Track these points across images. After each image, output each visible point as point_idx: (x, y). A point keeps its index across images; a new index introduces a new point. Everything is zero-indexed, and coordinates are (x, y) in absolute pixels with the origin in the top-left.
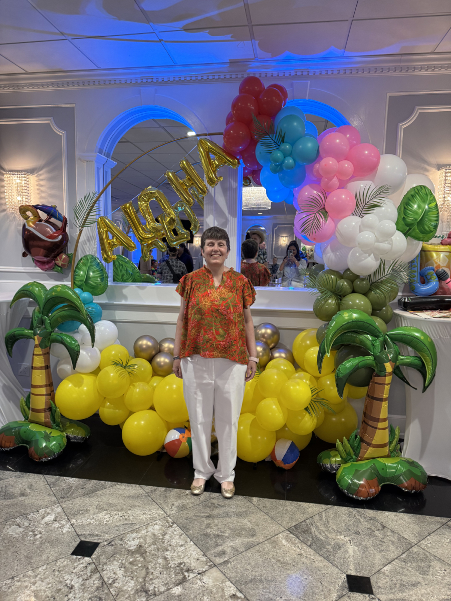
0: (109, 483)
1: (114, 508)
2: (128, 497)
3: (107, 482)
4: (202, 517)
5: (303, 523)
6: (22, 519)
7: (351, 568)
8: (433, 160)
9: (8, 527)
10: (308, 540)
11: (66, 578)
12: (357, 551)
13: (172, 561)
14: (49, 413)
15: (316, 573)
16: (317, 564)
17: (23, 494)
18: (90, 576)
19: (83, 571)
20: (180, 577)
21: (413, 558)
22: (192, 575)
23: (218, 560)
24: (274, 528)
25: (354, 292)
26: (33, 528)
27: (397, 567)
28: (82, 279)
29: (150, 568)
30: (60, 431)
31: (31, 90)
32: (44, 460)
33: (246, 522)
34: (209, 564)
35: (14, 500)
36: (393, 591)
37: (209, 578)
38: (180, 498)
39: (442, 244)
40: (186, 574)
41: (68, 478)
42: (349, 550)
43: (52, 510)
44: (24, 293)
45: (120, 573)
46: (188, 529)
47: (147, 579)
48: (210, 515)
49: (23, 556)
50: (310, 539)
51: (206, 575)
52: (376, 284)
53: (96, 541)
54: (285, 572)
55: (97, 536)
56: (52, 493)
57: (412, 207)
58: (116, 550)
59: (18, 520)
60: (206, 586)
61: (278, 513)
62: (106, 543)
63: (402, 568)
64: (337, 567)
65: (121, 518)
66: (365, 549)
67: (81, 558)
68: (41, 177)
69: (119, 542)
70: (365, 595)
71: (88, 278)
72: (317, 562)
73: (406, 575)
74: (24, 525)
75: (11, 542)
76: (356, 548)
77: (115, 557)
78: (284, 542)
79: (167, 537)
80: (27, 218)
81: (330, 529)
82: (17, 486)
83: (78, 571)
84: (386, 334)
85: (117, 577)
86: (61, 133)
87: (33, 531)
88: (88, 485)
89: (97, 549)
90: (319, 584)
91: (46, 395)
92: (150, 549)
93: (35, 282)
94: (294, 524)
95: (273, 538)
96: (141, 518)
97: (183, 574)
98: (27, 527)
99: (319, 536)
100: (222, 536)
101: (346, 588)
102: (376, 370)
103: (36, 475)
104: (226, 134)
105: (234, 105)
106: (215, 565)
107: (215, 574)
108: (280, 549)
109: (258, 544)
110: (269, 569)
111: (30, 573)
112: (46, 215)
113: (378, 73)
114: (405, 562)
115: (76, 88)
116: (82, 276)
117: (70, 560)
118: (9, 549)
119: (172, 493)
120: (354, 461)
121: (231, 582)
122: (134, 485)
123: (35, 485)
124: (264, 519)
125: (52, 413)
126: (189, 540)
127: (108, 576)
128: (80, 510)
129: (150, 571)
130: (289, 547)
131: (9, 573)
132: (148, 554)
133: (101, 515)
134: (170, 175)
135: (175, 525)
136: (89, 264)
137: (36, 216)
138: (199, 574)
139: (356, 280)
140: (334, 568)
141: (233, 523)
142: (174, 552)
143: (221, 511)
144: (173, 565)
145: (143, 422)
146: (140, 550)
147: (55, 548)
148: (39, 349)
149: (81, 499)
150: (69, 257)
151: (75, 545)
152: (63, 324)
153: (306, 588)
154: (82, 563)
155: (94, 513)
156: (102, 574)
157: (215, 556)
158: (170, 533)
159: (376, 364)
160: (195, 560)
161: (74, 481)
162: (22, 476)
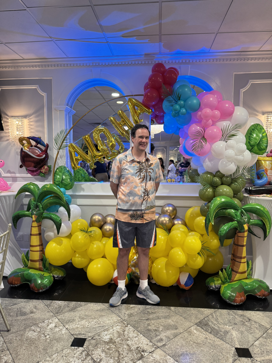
0: (83, 303)
1: (90, 317)
2: (97, 311)
3: (82, 303)
4: (144, 320)
5: (203, 320)
6: (35, 327)
7: (237, 344)
8: (260, 110)
9: (28, 332)
10: (209, 330)
11: (71, 360)
12: (238, 334)
13: (132, 346)
14: (41, 262)
15: (217, 348)
16: (217, 343)
17: (32, 312)
18: (85, 358)
19: (80, 355)
20: (140, 355)
21: (270, 336)
22: (146, 354)
23: (160, 344)
24: (187, 324)
25: (222, 184)
26: (43, 332)
27: (262, 342)
28: (59, 180)
29: (120, 351)
30: (48, 273)
31: (25, 69)
32: (41, 291)
33: (170, 321)
34: (155, 347)
35: (27, 316)
36: (263, 355)
37: (157, 355)
38: (128, 309)
39: (267, 156)
40: (142, 353)
41: (57, 301)
42: (233, 334)
43: (52, 320)
44: (24, 190)
45: (103, 355)
46: (137, 328)
47: (120, 358)
48: (148, 318)
49: (41, 349)
50: (210, 329)
51: (155, 353)
52: (235, 179)
53: (84, 338)
54: (199, 348)
55: (84, 334)
56: (50, 311)
57: (253, 135)
58: (97, 342)
59: (33, 328)
60: (156, 359)
61: (188, 315)
62: (90, 338)
63: (265, 342)
64: (229, 344)
65: (96, 323)
66: (242, 333)
67: (77, 348)
68: (31, 120)
69: (98, 337)
70: (248, 358)
71: (63, 179)
72: (216, 342)
73: (268, 346)
74: (37, 331)
75: (31, 342)
76: (237, 333)
77: (97, 346)
78: (195, 331)
79: (126, 333)
80: (23, 145)
81: (220, 322)
82: (27, 308)
83: (77, 356)
84: (242, 208)
85: (102, 358)
86: (44, 94)
87: (44, 334)
88: (71, 305)
89: (86, 342)
90: (221, 354)
91: (40, 251)
92: (118, 340)
93: (31, 183)
94: (198, 321)
95: (188, 330)
96: (108, 322)
97: (141, 353)
98: (39, 331)
99: (214, 327)
100: (158, 330)
101: (236, 355)
102: (238, 229)
103: (37, 300)
104: (146, 96)
105: (150, 79)
106: (158, 347)
107: (159, 352)
108: (193, 336)
109: (180, 334)
110: (190, 347)
111: (48, 359)
112: (35, 142)
113: (228, 62)
114: (266, 338)
115: (53, 68)
116: (59, 178)
117: (71, 350)
118: (32, 345)
119: (123, 307)
120: (228, 283)
121: (171, 357)
122: (99, 304)
123: (38, 307)
124: (180, 319)
125: (43, 262)
126: (139, 334)
127: (96, 357)
128: (70, 320)
129: (121, 353)
130: (199, 334)
131: (35, 360)
132: (117, 343)
133: (83, 322)
134: (112, 118)
135: (129, 326)
136: (63, 171)
137: (29, 143)
138: (150, 353)
139: (223, 178)
140: (227, 345)
141: (163, 323)
142: (132, 341)
143: (154, 316)
144: (133, 349)
145: (99, 266)
146: (111, 341)
147: (60, 343)
148: (36, 223)
149: (68, 313)
150: (49, 167)
151: (72, 340)
152: (50, 207)
153: (214, 357)
154: (79, 351)
155: (79, 321)
156: (92, 357)
157: (157, 342)
158: (127, 330)
159: (239, 225)
160: (146, 345)
161: (62, 303)
162: (29, 302)
